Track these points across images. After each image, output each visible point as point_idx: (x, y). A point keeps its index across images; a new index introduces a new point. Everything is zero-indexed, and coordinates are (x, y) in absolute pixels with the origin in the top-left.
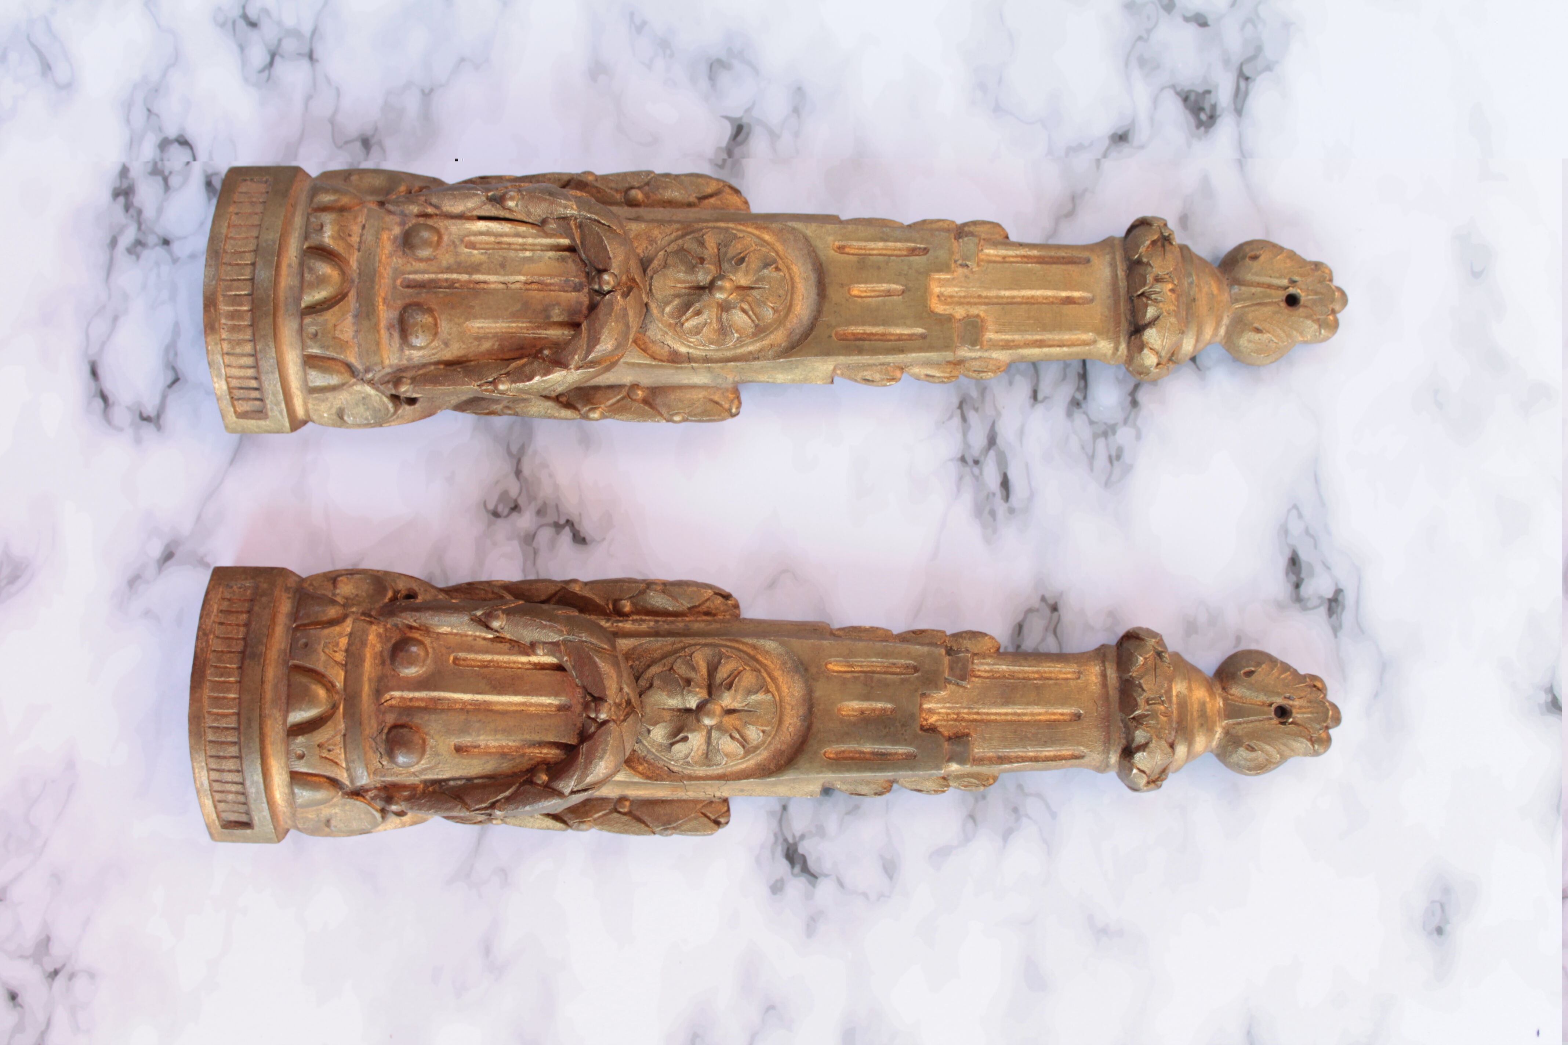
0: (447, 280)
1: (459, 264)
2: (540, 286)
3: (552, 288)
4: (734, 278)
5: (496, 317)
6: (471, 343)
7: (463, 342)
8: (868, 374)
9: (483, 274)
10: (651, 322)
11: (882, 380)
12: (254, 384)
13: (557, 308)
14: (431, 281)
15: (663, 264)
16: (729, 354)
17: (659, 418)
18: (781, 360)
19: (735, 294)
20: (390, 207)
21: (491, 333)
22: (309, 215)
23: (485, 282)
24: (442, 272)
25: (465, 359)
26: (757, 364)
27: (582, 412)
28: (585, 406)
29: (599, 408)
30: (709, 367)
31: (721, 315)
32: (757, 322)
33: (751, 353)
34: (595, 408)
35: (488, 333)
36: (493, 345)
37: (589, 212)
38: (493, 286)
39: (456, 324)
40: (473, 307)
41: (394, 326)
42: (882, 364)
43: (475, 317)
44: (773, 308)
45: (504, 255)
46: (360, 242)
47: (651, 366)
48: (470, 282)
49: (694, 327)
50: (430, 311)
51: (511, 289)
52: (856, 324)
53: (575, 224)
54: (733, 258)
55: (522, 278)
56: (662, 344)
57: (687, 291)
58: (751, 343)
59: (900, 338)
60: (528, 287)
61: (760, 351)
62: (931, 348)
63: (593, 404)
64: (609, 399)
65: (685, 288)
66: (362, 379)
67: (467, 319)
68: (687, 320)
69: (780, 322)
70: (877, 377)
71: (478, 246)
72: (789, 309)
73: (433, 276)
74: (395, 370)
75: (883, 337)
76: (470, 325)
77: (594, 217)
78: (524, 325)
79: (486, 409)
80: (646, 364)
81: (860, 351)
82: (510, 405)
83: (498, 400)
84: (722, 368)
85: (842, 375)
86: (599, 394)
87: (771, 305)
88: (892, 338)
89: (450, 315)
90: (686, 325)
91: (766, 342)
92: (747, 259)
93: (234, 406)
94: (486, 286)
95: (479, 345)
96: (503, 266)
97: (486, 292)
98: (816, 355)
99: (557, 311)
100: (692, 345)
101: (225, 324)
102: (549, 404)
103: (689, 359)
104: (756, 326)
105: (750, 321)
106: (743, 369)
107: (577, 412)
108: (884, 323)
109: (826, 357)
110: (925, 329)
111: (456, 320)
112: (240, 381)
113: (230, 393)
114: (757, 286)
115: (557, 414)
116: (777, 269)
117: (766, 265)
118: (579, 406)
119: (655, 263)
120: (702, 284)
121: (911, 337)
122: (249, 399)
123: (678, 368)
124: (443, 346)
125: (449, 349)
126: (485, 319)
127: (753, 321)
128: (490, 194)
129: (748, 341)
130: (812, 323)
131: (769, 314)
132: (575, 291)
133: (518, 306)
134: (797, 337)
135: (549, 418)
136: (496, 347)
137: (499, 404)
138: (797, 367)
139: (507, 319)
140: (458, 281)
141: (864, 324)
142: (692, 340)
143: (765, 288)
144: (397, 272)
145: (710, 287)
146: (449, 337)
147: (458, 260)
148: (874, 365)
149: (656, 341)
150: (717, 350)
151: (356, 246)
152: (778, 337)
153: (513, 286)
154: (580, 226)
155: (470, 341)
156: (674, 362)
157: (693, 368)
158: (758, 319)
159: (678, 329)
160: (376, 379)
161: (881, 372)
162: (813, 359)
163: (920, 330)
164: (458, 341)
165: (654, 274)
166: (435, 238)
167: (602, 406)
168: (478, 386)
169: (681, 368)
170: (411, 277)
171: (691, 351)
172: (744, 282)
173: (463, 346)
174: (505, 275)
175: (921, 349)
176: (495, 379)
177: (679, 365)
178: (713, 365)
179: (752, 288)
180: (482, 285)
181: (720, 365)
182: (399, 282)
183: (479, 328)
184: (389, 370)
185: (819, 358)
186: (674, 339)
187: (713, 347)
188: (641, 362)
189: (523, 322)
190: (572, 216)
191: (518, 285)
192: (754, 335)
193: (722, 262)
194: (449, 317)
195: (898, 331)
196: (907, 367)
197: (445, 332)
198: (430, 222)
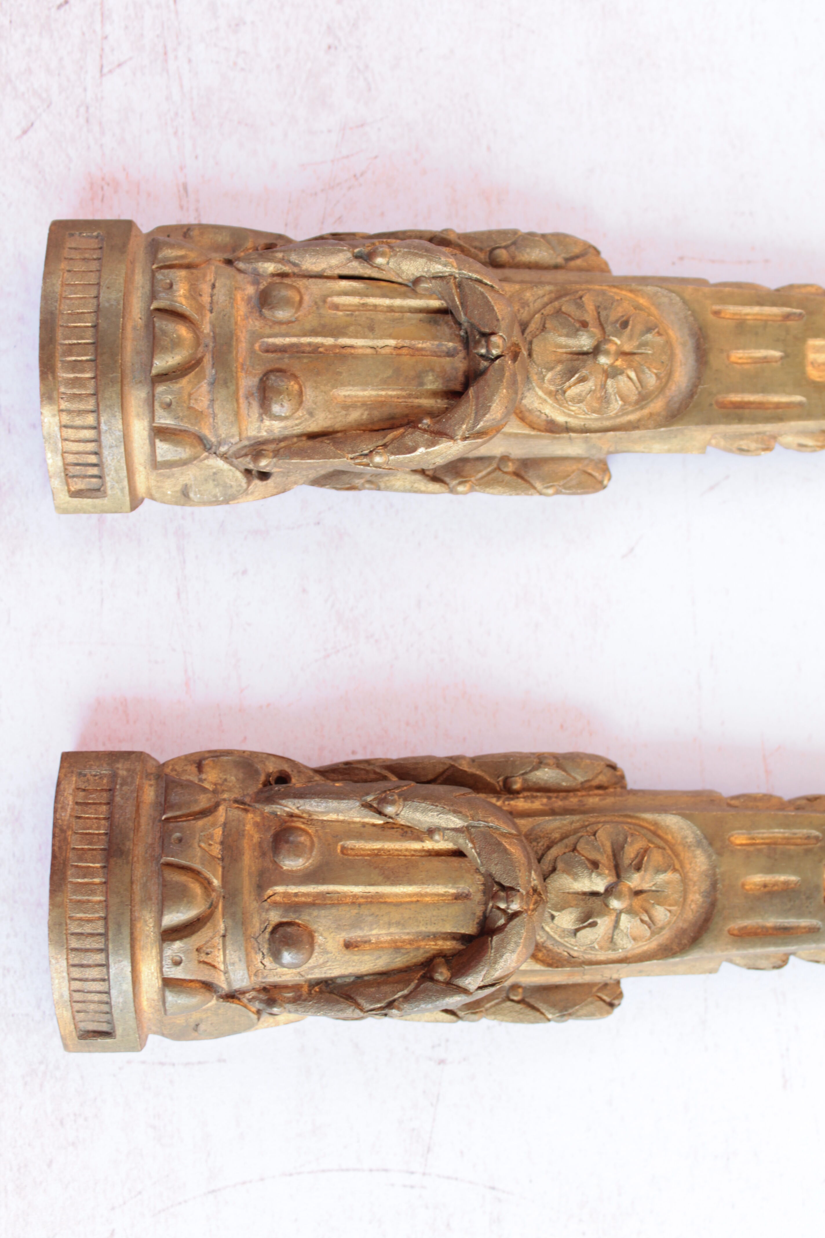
0: (310, 344)
1: (324, 326)
2: (411, 351)
3: (424, 353)
4: (619, 342)
5: (364, 384)
6: (338, 412)
7: (330, 411)
8: (744, 444)
9: (350, 337)
10: (529, 389)
11: (757, 449)
12: (93, 459)
13: (430, 374)
14: (292, 345)
15: (541, 328)
16: (607, 423)
17: (532, 491)
18: (663, 429)
19: (620, 360)
20: (241, 265)
21: (359, 402)
22: (153, 273)
23: (352, 347)
24: (305, 335)
25: (331, 430)
26: (636, 433)
27: (451, 486)
28: (455, 478)
29: (469, 481)
30: (587, 437)
31: (606, 382)
32: (640, 389)
33: (630, 422)
34: (466, 482)
35: (356, 402)
36: (362, 414)
37: (470, 271)
38: (360, 351)
39: (322, 392)
40: (340, 373)
41: (252, 394)
42: (758, 433)
43: (343, 385)
44: (656, 374)
45: (372, 317)
46: (211, 303)
47: (528, 436)
48: (335, 346)
49: (577, 394)
50: (295, 377)
51: (381, 354)
52: (736, 391)
53: (455, 283)
54: (617, 321)
55: (392, 342)
56: (538, 413)
57: (569, 356)
58: (632, 412)
59: (778, 406)
60: (399, 352)
61: (639, 420)
62: (809, 416)
63: (462, 477)
64: (480, 471)
65: (566, 353)
66: (215, 453)
67: (334, 387)
68: (570, 387)
69: (662, 389)
70: (753, 446)
71: (341, 308)
72: (670, 375)
73: (294, 340)
74: (252, 442)
75: (761, 406)
76: (336, 393)
77: (475, 276)
78: (394, 393)
79: (348, 484)
80: (524, 434)
81: (740, 419)
82: (373, 479)
83: (361, 473)
84: (600, 438)
85: (717, 446)
86: (468, 467)
87: (655, 371)
88: (771, 406)
89: (315, 382)
90: (569, 393)
91: (646, 411)
92: (631, 322)
93: (68, 484)
94: (353, 351)
95: (346, 415)
96: (372, 329)
97: (355, 357)
98: (697, 424)
99: (431, 378)
100: (573, 413)
101: (64, 393)
102: (418, 477)
103: (567, 429)
104: (639, 393)
105: (634, 388)
106: (621, 438)
107: (446, 486)
108: (764, 390)
109: (706, 426)
110: (804, 396)
111: (322, 387)
112: (77, 456)
113: (65, 469)
114: (640, 351)
115: (423, 488)
116: (659, 334)
117: (649, 330)
118: (447, 479)
119: (532, 327)
120: (585, 349)
121: (789, 405)
122: (85, 477)
123: (555, 438)
124: (307, 416)
125: (314, 419)
126: (353, 386)
127: (637, 388)
128: (356, 250)
129: (630, 409)
130: (691, 390)
131: (652, 381)
132: (449, 356)
133: (389, 372)
134: (677, 405)
135: (415, 492)
136: (364, 417)
137: (362, 478)
138: (676, 437)
139: (377, 386)
140: (322, 345)
141: (743, 391)
142: (573, 408)
143: (647, 354)
144: (255, 336)
145: (596, 351)
146: (314, 406)
147: (322, 322)
148: (752, 434)
149: (532, 409)
150: (596, 420)
151: (208, 306)
152: (657, 405)
153: (383, 351)
154: (459, 286)
155: (337, 410)
156: (551, 431)
157: (570, 438)
158: (642, 387)
159: (559, 397)
160: (230, 452)
161: (756, 441)
162: (693, 428)
163: (798, 398)
164: (324, 411)
165: (533, 338)
166: (297, 298)
167: (473, 479)
168: (351, 459)
169: (559, 438)
170: (271, 340)
171: (569, 420)
172: (627, 348)
173: (330, 416)
174: (374, 338)
175: (800, 417)
176: (371, 452)
177: (557, 435)
178: (593, 435)
179: (633, 354)
180: (349, 350)
181: (599, 434)
182: (257, 346)
183: (345, 396)
184: (246, 443)
185: (699, 428)
186: (553, 407)
187: (595, 416)
188: (519, 431)
189: (394, 390)
190: (450, 275)
191: (387, 351)
192: (637, 402)
193: (605, 326)
194: (314, 385)
195: (775, 398)
196: (781, 435)
197: (310, 401)
198: (287, 281)
